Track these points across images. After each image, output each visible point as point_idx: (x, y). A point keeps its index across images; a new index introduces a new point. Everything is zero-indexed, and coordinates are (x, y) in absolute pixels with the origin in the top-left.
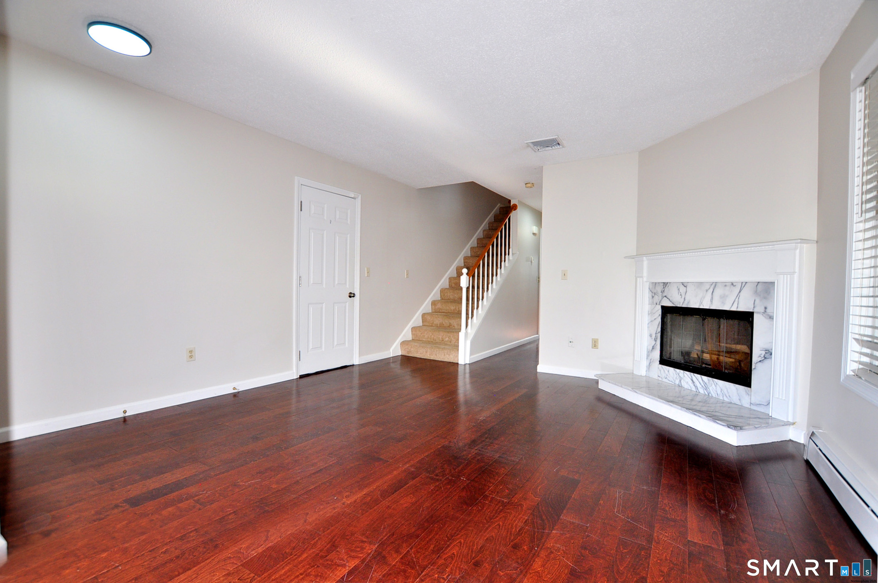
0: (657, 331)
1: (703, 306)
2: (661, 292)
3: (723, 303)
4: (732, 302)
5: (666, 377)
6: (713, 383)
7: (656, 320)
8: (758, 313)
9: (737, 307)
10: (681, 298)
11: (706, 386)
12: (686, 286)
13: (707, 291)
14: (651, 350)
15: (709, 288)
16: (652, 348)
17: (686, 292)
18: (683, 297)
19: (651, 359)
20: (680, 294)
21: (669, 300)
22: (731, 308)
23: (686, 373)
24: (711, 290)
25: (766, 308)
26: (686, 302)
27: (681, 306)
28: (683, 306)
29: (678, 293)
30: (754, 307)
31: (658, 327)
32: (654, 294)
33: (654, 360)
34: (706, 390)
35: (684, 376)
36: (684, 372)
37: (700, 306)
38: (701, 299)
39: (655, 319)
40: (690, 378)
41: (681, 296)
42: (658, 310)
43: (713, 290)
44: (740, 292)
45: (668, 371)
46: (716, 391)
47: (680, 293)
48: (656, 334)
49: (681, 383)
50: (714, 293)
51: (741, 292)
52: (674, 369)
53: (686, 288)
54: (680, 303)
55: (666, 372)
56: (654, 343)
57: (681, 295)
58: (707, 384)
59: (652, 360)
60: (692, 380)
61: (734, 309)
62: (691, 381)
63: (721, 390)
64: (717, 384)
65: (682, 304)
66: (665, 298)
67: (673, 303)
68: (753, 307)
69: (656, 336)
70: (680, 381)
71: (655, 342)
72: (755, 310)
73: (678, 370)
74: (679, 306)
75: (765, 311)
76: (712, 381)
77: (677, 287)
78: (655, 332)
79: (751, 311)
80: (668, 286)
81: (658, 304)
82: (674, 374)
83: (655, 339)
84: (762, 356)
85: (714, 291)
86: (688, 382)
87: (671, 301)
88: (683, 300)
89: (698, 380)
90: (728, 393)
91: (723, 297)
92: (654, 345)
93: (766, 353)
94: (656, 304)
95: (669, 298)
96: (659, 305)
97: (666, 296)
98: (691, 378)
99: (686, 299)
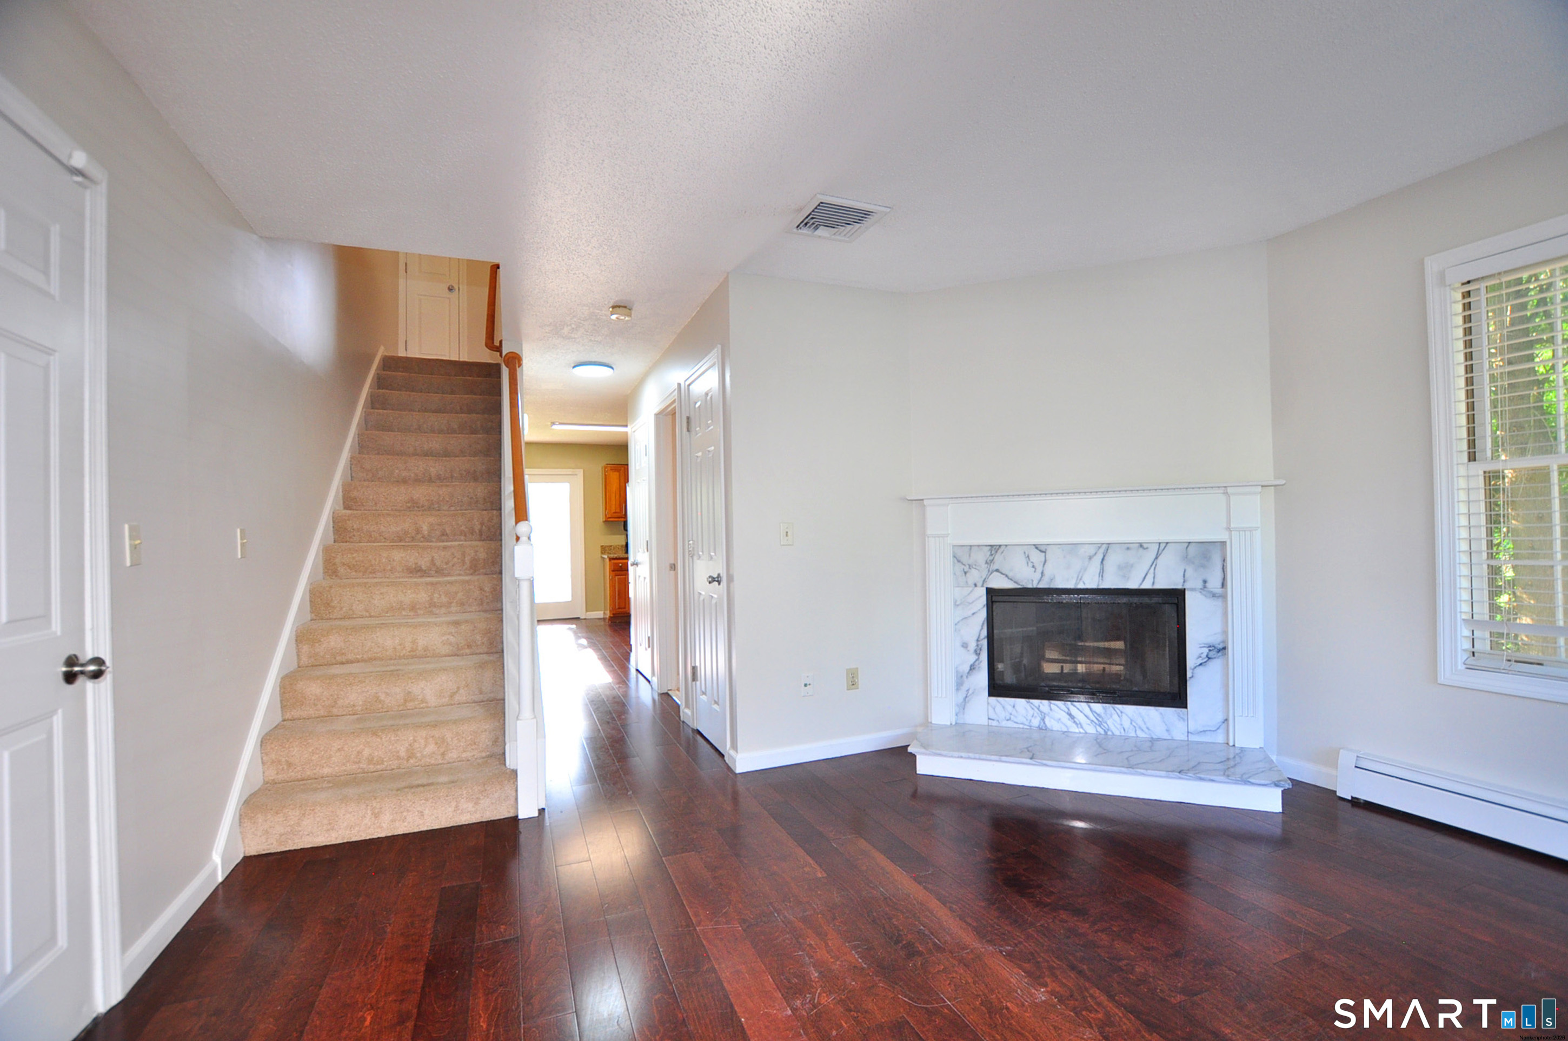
0: (979, 637)
1: (1084, 584)
2: (986, 563)
3: (1126, 578)
4: (1144, 575)
5: (1008, 718)
6: (1113, 712)
7: (975, 615)
8: (1192, 590)
9: (1153, 583)
10: (1035, 572)
11: (1100, 719)
12: (1044, 550)
13: (1090, 558)
14: (968, 673)
15: (1096, 553)
16: (969, 668)
17: (1045, 561)
18: (1039, 570)
19: (968, 690)
20: (1030, 565)
21: (1007, 576)
22: (1141, 584)
23: (1054, 704)
24: (1100, 556)
25: (1205, 582)
26: (1046, 579)
27: (1035, 586)
28: (1041, 586)
29: (1028, 563)
30: (1184, 582)
31: (982, 629)
32: (968, 566)
33: (975, 690)
34: (1100, 726)
35: (1051, 709)
36: (1051, 703)
37: (1077, 584)
38: (1080, 572)
39: (973, 614)
40: (1065, 712)
41: (1034, 569)
42: (980, 597)
43: (1104, 556)
44: (1156, 558)
45: (1014, 707)
46: (1121, 725)
47: (1032, 562)
48: (978, 641)
49: (1044, 723)
50: (1104, 562)
51: (1159, 558)
52: (1027, 700)
53: (1043, 554)
54: (1033, 581)
55: (1010, 708)
56: (973, 658)
57: (1033, 567)
58: (1103, 715)
59: (970, 692)
60: (1070, 715)
61: (1147, 585)
62: (1068, 717)
63: (1131, 720)
64: (1122, 712)
65: (1038, 583)
66: (995, 573)
67: (1015, 582)
68: (1182, 581)
69: (977, 645)
70: (1043, 720)
71: (975, 657)
72: (1187, 586)
73: (1036, 702)
74: (1030, 586)
75: (1205, 587)
76: (1112, 709)
77: (1025, 553)
78: (976, 639)
79: (1180, 587)
80: (1002, 552)
81: (979, 584)
82: (1026, 710)
83: (976, 651)
84: (1204, 655)
85: (1105, 558)
86: (1060, 719)
87: (1011, 580)
88: (1040, 575)
89: (1081, 712)
90: (1145, 723)
91: (1125, 568)
92: (975, 662)
93: (1210, 650)
94: (976, 585)
95: (1007, 573)
96: (982, 586)
97: (997, 571)
98: (1066, 710)
99: (1045, 572)
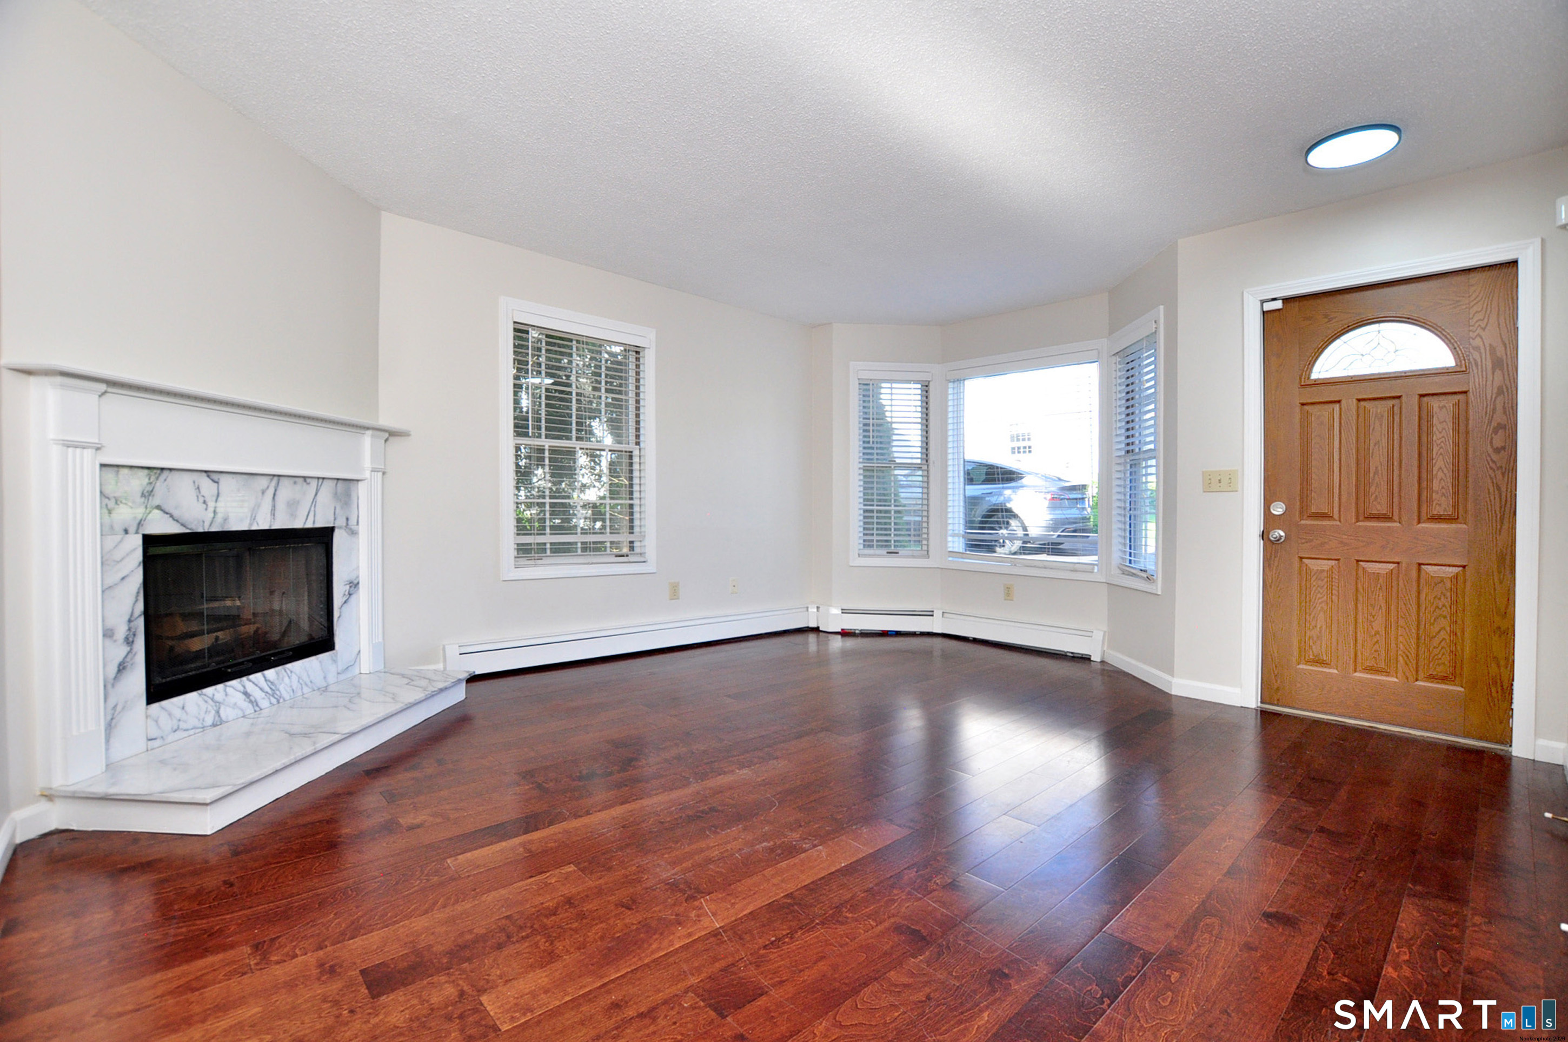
0: (132, 615)
1: (258, 524)
2: (143, 495)
3: (293, 516)
4: (306, 513)
5: (175, 727)
6: (285, 674)
7: (127, 580)
8: (340, 528)
9: (314, 522)
10: (206, 509)
11: (273, 688)
12: (217, 480)
13: (263, 492)
14: (115, 678)
15: (268, 487)
16: (116, 669)
17: (218, 495)
18: (211, 509)
19: (115, 707)
20: (201, 499)
21: (171, 516)
22: (305, 523)
23: (230, 686)
24: (271, 491)
25: (347, 519)
26: (220, 517)
27: (206, 530)
28: (213, 529)
29: (198, 497)
30: (335, 519)
31: (137, 601)
32: (113, 500)
33: (126, 702)
34: (273, 696)
35: (226, 695)
36: (226, 686)
37: (251, 524)
38: (254, 509)
39: (123, 579)
40: (240, 692)
41: (205, 506)
42: (135, 550)
43: (276, 490)
44: (316, 494)
45: (183, 708)
46: (291, 686)
47: (203, 496)
48: (130, 621)
49: (219, 716)
50: (276, 498)
51: (319, 494)
52: (199, 692)
53: (216, 485)
54: (204, 522)
55: (178, 713)
56: (122, 651)
57: (205, 502)
58: (276, 682)
59: (119, 708)
60: (246, 694)
61: (309, 525)
62: (244, 697)
63: (299, 678)
64: (291, 672)
65: (210, 525)
66: (156, 511)
67: (183, 525)
68: (333, 519)
69: (129, 629)
70: (218, 712)
71: (127, 649)
72: (336, 525)
73: (209, 691)
74: (201, 530)
75: (347, 524)
76: (283, 671)
77: (194, 482)
78: (127, 618)
79: (331, 525)
80: (165, 480)
81: (132, 529)
82: (199, 706)
83: (127, 639)
84: (347, 593)
85: (278, 492)
86: (235, 704)
87: (177, 521)
88: (212, 515)
89: (256, 685)
90: (309, 677)
91: (293, 505)
92: (126, 657)
93: (351, 587)
94: (126, 532)
95: (171, 511)
96: (137, 532)
97: (158, 507)
98: (242, 689)
99: (218, 510)
